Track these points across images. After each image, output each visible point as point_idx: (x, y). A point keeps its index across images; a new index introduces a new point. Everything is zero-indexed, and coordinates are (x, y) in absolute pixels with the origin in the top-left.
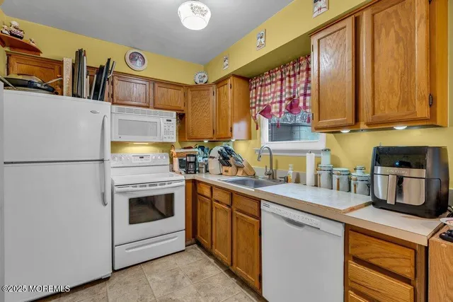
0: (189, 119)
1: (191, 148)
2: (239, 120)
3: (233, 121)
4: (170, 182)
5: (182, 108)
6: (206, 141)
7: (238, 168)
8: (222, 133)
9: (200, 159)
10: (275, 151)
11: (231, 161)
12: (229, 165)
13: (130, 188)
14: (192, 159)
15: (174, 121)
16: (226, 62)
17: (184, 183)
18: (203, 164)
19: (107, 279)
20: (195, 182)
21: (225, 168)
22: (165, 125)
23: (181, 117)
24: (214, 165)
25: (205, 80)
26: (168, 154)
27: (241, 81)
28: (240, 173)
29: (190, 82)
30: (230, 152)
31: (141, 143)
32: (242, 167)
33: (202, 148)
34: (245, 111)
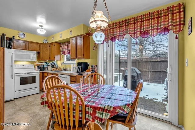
0: (41, 54)
1: (42, 63)
2: (57, 55)
3: (55, 55)
4: (34, 73)
5: (39, 50)
6: (47, 61)
7: (57, 68)
8: (52, 58)
9: (45, 66)
10: (66, 64)
11: (54, 66)
12: (54, 68)
13: (21, 74)
14: (42, 66)
15: (36, 54)
16: (53, 39)
17: (39, 73)
18: (46, 68)
19: (13, 100)
20: (43, 73)
21: (53, 69)
22: (33, 55)
23: (38, 53)
24: (50, 68)
25: (47, 42)
26: (33, 65)
27: (58, 44)
28: (57, 69)
29: (42, 42)
30: (54, 64)
31: (23, 61)
32: (58, 68)
33: (46, 63)
34: (59, 52)
